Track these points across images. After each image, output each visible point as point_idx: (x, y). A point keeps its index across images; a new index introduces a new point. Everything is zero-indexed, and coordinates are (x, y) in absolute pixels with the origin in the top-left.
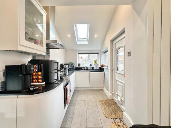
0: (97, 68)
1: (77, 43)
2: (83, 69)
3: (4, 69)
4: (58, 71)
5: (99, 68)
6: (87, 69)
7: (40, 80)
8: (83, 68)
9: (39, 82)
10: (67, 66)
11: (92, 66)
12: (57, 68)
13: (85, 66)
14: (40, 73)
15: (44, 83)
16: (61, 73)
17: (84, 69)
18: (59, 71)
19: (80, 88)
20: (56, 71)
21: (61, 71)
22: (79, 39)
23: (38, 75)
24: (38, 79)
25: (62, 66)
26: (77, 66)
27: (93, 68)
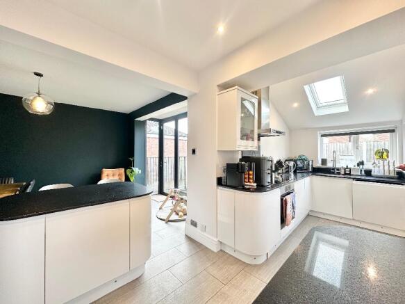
0: (387, 174)
1: (316, 114)
2: (333, 173)
3: (225, 165)
4: (272, 171)
5: (392, 174)
6: (350, 174)
7: (251, 181)
8: (333, 169)
9: (250, 182)
10: (291, 164)
11: (368, 166)
12: (272, 167)
13: (341, 164)
14: (251, 172)
15: (256, 184)
16: (277, 176)
17: (339, 173)
18: (274, 172)
19: (324, 214)
20: (269, 172)
21: (280, 171)
22: (321, 105)
23: (249, 174)
24: (249, 178)
25: (279, 164)
26: (318, 164)
27: (368, 173)
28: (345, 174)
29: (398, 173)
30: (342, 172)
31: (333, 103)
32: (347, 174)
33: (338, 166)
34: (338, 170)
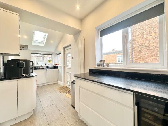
0: (52, 67)
1: (33, 44)
2: (37, 68)
11: (47, 65)
13: (40, 65)
27: (48, 67)
28: (41, 68)
29: (54, 66)
30: (40, 68)
31: (37, 41)
32: (42, 68)
33: (39, 66)
34: (39, 67)
